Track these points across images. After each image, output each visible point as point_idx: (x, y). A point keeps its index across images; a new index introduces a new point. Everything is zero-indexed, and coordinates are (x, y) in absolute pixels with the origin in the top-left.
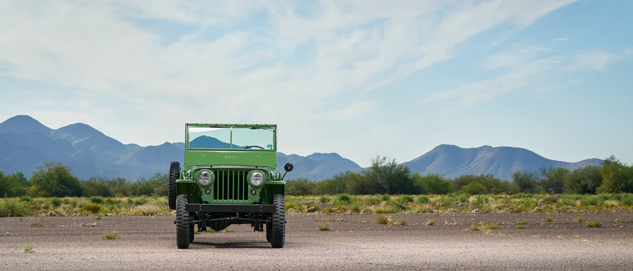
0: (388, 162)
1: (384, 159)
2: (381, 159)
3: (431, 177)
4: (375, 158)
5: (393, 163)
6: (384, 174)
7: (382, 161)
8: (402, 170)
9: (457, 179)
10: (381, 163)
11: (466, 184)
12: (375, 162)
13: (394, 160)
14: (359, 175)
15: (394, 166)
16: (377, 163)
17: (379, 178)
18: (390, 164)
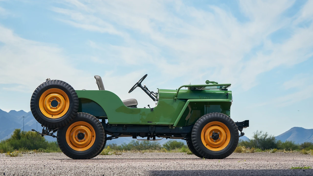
0: (263, 134)
1: (261, 132)
2: (259, 132)
3: (288, 143)
4: (256, 132)
5: (266, 134)
6: (261, 141)
7: (260, 133)
8: (271, 139)
9: (302, 144)
10: (259, 135)
11: (308, 147)
12: (256, 134)
13: (266, 133)
14: (247, 142)
16: (257, 134)
17: (258, 143)
18: (264, 135)
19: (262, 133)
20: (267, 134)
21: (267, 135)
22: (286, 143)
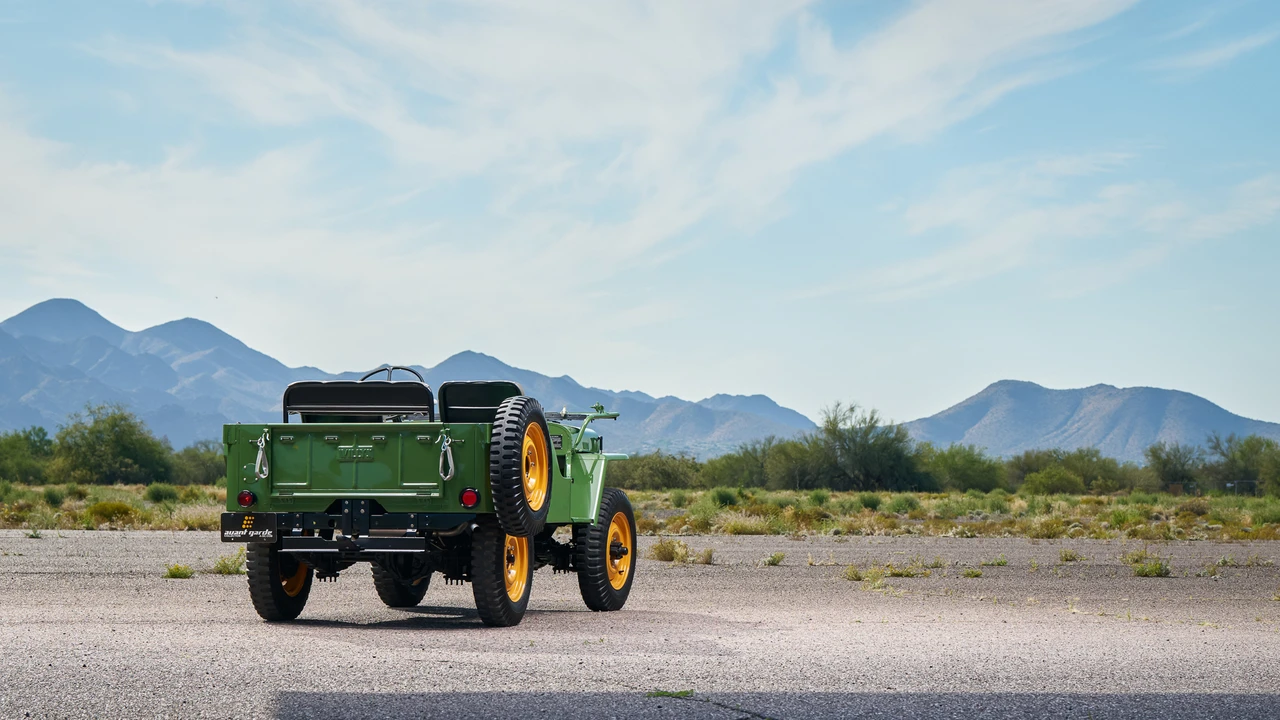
0: (859, 417)
1: (852, 409)
2: (845, 410)
3: (957, 454)
4: (832, 407)
5: (872, 418)
6: (851, 445)
7: (848, 414)
8: (892, 435)
9: (1018, 458)
10: (844, 420)
11: (1037, 471)
12: (832, 416)
13: (873, 412)
14: (794, 445)
15: (872, 427)
16: (835, 419)
17: (839, 453)
18: (864, 421)
19: (858, 414)
20: (875, 418)
21: (876, 422)
22: (953, 455)
